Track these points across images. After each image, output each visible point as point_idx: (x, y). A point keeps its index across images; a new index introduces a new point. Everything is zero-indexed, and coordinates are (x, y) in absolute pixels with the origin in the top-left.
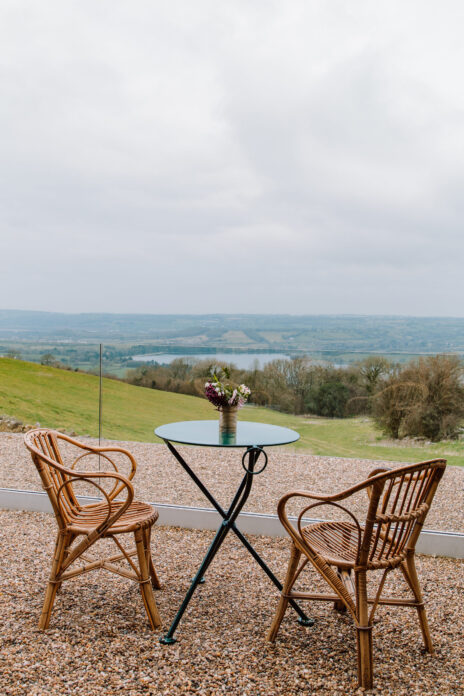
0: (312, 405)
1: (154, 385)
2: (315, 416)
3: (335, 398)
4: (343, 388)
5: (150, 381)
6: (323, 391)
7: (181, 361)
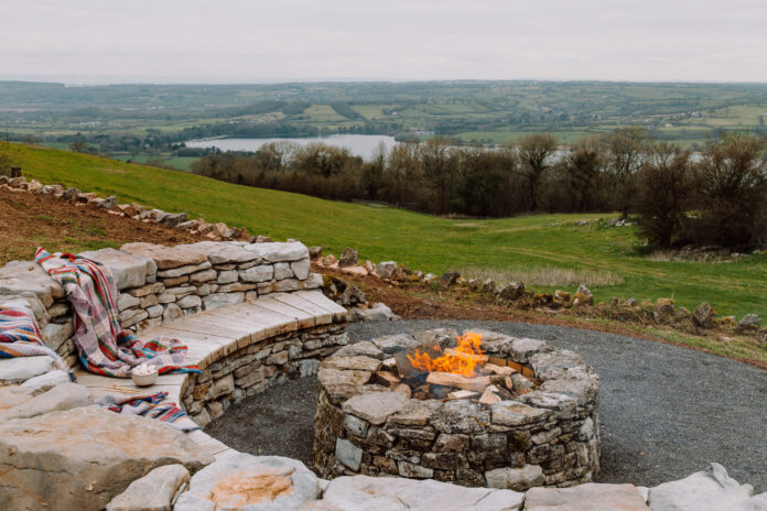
0: (458, 201)
1: (241, 180)
2: (463, 216)
3: (488, 191)
4: (498, 178)
5: (235, 175)
6: (471, 183)
7: (272, 147)
